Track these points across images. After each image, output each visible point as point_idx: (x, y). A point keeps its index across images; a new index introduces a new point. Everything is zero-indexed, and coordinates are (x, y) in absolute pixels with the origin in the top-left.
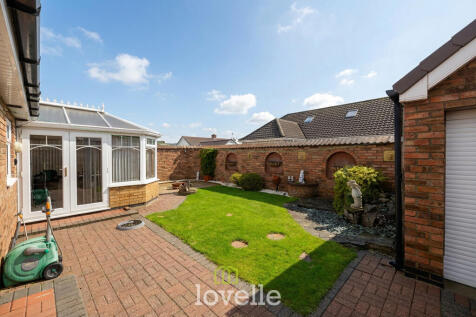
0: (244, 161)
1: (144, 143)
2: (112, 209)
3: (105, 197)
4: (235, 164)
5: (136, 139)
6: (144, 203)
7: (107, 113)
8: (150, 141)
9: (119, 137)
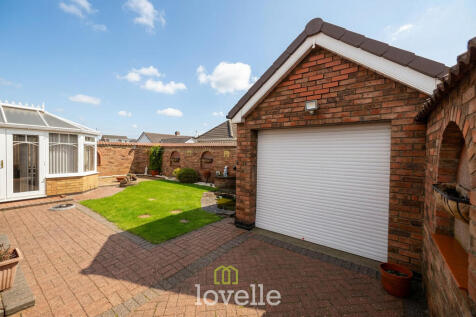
0: (186, 157)
1: (81, 140)
2: (48, 197)
3: (42, 185)
4: (178, 160)
5: (74, 137)
6: (81, 193)
7: (47, 112)
8: (88, 139)
9: (56, 135)
